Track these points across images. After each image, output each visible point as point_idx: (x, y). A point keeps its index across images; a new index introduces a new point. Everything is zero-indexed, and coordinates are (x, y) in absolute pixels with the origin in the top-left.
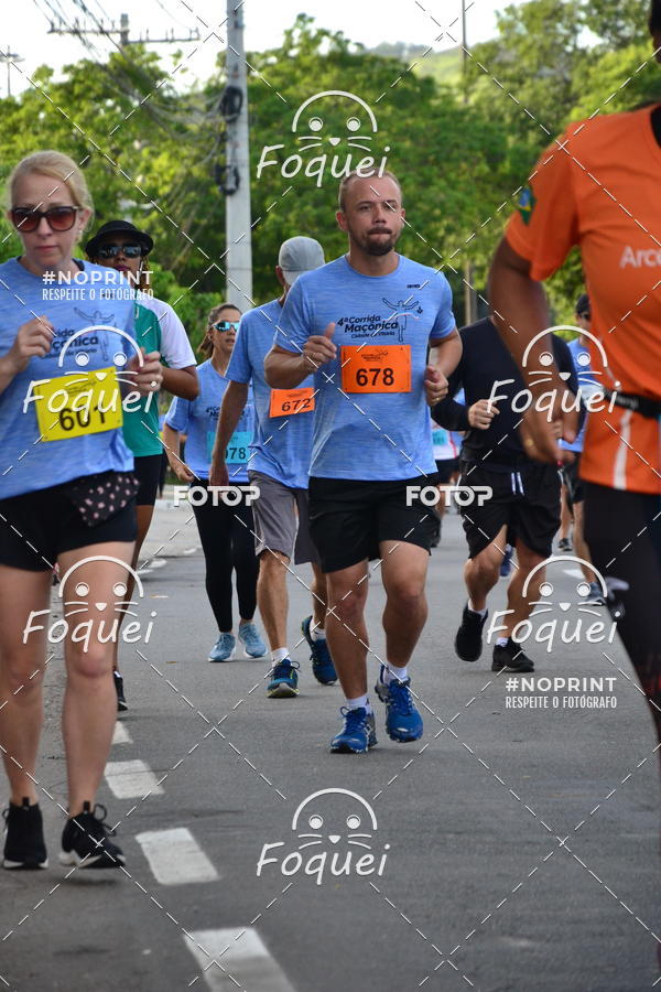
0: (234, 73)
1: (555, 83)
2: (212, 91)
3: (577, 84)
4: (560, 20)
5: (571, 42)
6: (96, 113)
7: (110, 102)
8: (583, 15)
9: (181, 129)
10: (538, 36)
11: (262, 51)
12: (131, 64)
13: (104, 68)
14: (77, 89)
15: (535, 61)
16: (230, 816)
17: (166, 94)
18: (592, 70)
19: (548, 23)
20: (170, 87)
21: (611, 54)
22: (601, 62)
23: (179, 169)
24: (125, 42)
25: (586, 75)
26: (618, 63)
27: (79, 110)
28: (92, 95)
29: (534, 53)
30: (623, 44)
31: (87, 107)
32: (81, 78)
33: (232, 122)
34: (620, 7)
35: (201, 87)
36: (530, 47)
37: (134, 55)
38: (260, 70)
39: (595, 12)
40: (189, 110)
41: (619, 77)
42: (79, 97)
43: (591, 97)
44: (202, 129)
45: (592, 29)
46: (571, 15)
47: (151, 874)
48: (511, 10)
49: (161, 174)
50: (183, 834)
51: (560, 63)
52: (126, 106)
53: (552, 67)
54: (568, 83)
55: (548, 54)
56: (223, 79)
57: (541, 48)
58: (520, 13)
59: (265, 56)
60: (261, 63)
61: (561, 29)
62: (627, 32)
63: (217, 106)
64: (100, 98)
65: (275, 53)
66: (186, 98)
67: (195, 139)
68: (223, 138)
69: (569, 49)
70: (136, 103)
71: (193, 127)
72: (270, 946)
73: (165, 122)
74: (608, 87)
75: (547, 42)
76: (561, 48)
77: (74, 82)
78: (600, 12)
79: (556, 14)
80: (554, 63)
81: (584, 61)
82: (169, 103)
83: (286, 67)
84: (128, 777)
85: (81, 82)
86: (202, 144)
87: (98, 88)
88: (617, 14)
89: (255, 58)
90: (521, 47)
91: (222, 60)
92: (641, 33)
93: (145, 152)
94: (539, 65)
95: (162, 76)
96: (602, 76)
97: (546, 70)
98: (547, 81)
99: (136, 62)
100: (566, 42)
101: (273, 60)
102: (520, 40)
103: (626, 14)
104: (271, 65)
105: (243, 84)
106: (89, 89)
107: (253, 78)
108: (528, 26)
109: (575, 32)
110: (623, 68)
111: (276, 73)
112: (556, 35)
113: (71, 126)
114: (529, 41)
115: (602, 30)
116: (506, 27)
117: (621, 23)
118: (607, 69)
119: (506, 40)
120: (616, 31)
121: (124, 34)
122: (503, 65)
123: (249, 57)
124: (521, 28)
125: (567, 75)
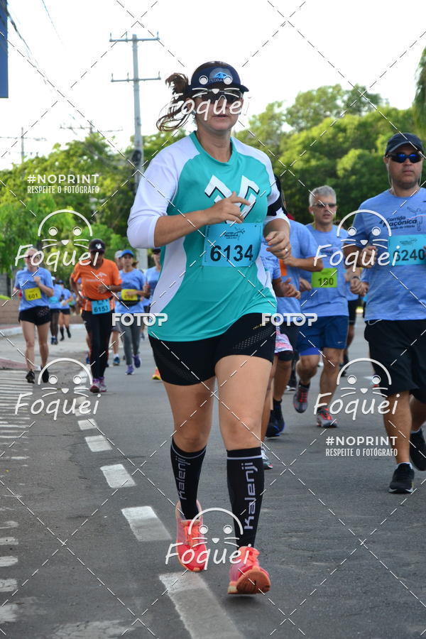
0: (138, 144)
1: (273, 146)
2: (128, 152)
3: (282, 147)
4: (274, 120)
5: (280, 128)
6: (80, 162)
7: (85, 157)
8: (284, 118)
9: (115, 168)
10: (266, 127)
11: (149, 135)
12: (94, 141)
13: (83, 143)
14: (71, 152)
15: (265, 137)
16: (140, 458)
17: (109, 153)
18: (289, 141)
19: (270, 121)
20: (110, 151)
21: (296, 134)
22: (292, 138)
23: (115, 185)
24: (91, 132)
25: (286, 143)
26: (299, 138)
27: (72, 161)
28: (78, 154)
29: (264, 134)
30: (301, 130)
31: (75, 159)
32: (73, 147)
33: (137, 165)
34: (300, 114)
35: (124, 151)
36: (263, 131)
37: (95, 137)
38: (149, 143)
39: (289, 116)
40: (119, 160)
41: (300, 144)
42: (73, 155)
43: (288, 152)
44: (124, 168)
45: (288, 123)
46: (279, 118)
47: (107, 484)
48: (254, 116)
49: (107, 187)
50: (120, 467)
51: (274, 138)
52: (92, 158)
53: (271, 139)
54: (278, 146)
55: (270, 134)
56: (133, 147)
57: (267, 132)
58: (258, 117)
59: (151, 137)
60: (149, 140)
61: (275, 123)
62: (303, 124)
63: (131, 158)
64: (81, 156)
65: (155, 136)
66: (118, 155)
67: (121, 173)
68: (133, 171)
69: (279, 132)
70: (96, 158)
71: (121, 167)
72: (158, 514)
73: (108, 166)
74: (295, 148)
75: (270, 129)
76: (275, 132)
77: (70, 149)
78: (292, 116)
79: (273, 117)
80: (273, 138)
81: (285, 137)
82: (110, 157)
83: (159, 142)
84: (97, 443)
85: (73, 149)
86: (125, 174)
87: (80, 152)
88: (299, 118)
89: (146, 138)
90: (259, 131)
91: (132, 139)
92: (309, 125)
93: (100, 178)
94: (267, 139)
95: (107, 146)
96: (293, 144)
97: (269, 141)
98: (269, 146)
99: (96, 140)
100: (277, 129)
101: (154, 138)
102: (258, 129)
103: (302, 117)
104: (153, 141)
105: (141, 149)
106: (76, 152)
107: (145, 146)
108: (261, 122)
109: (280, 125)
110: (301, 140)
111: (155, 144)
112: (273, 127)
113: (69, 168)
114: (262, 129)
115: (292, 124)
116: (252, 123)
117: (300, 121)
118: (295, 140)
119: (252, 128)
120: (298, 124)
121: (91, 129)
122: (251, 139)
123: (144, 137)
124: (258, 124)
125: (278, 143)
